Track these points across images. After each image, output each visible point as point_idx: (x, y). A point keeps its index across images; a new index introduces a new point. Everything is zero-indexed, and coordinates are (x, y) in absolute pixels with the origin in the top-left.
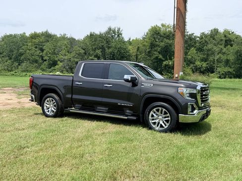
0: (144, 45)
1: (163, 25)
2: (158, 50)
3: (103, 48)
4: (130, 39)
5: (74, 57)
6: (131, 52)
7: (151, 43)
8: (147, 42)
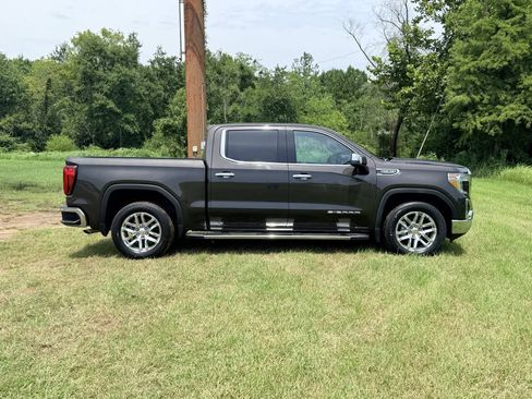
1: (104, 32)
2: (105, 90)
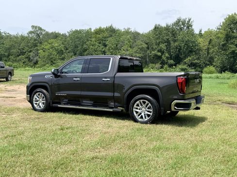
0: (218, 38)
3: (168, 42)
4: (201, 31)
5: (136, 52)
6: (201, 45)
7: (227, 35)
8: (221, 33)
